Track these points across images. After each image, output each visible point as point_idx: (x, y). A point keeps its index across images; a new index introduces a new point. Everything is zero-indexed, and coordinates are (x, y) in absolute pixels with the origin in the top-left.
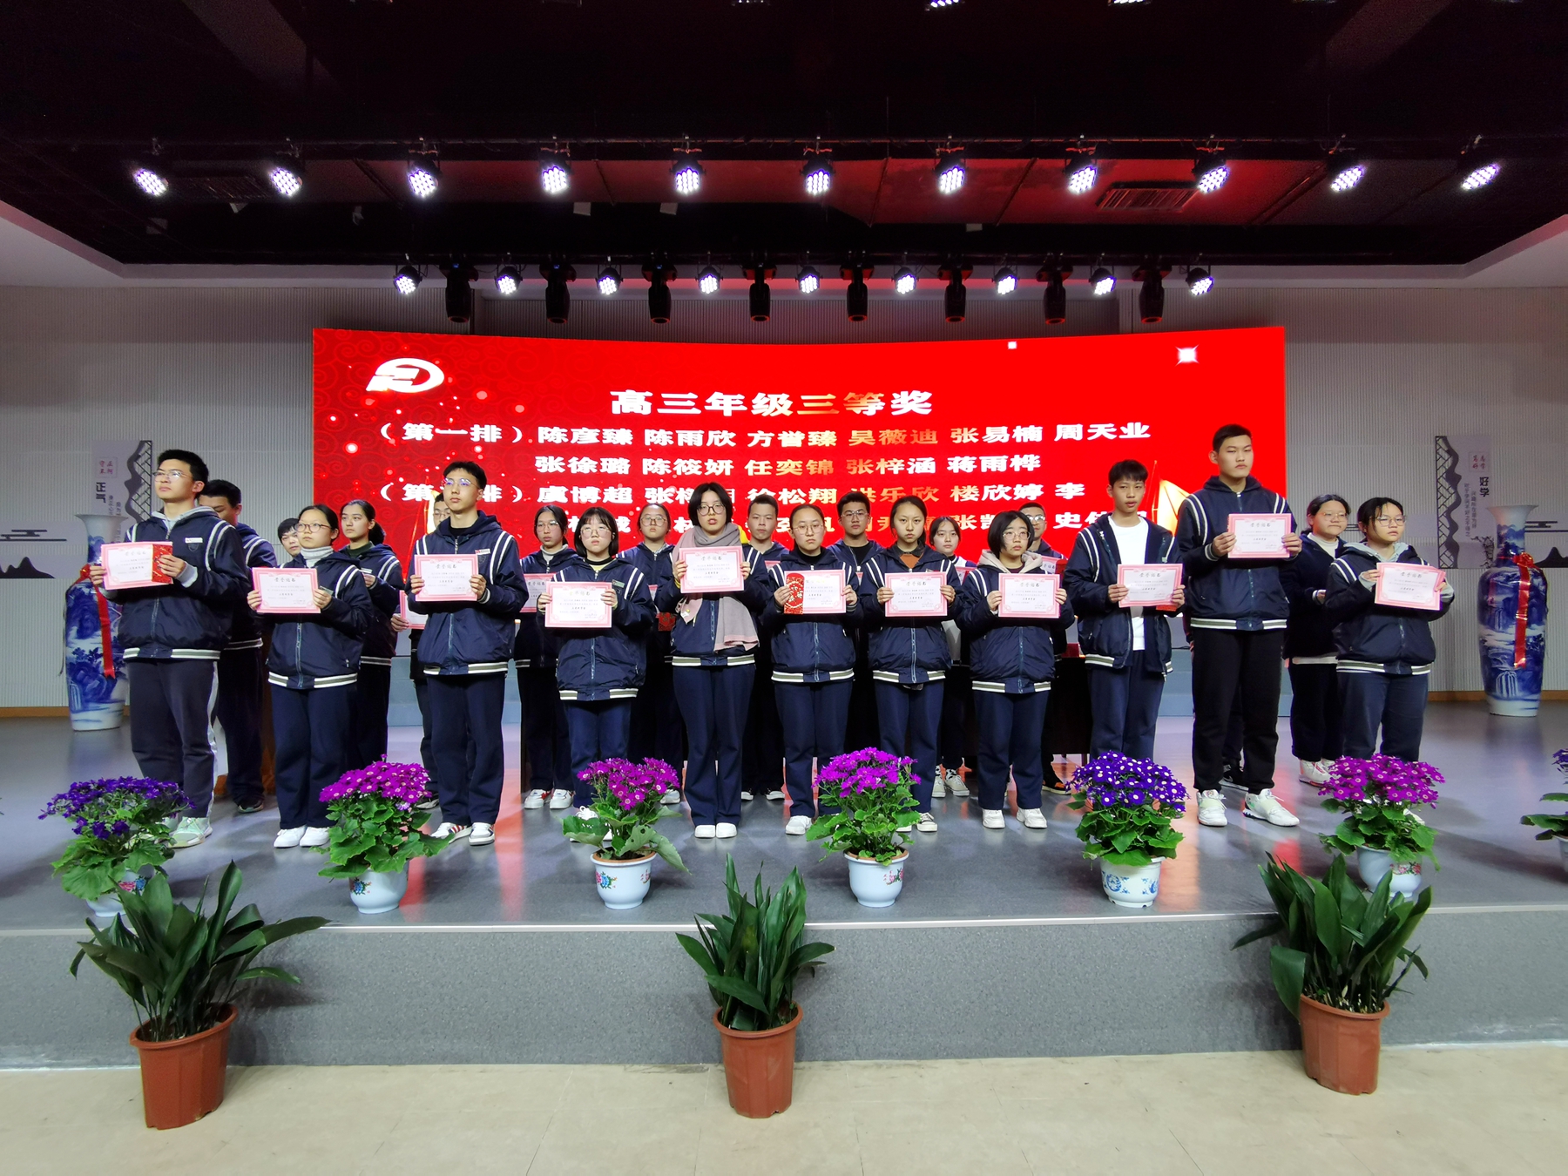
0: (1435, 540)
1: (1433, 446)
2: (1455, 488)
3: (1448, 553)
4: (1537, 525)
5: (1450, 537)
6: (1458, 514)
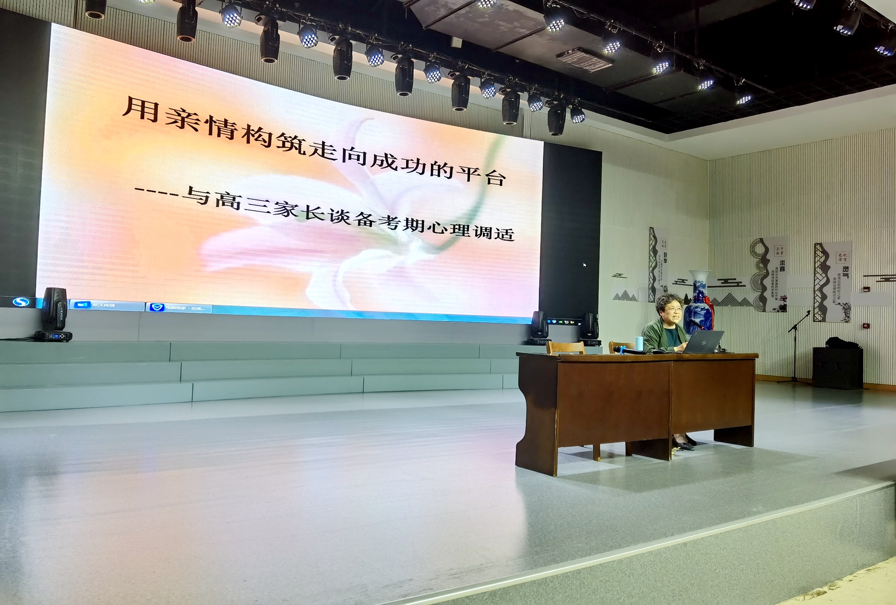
0: (647, 286)
1: (648, 232)
2: (656, 258)
3: (652, 294)
4: (681, 281)
5: (653, 285)
6: (656, 272)
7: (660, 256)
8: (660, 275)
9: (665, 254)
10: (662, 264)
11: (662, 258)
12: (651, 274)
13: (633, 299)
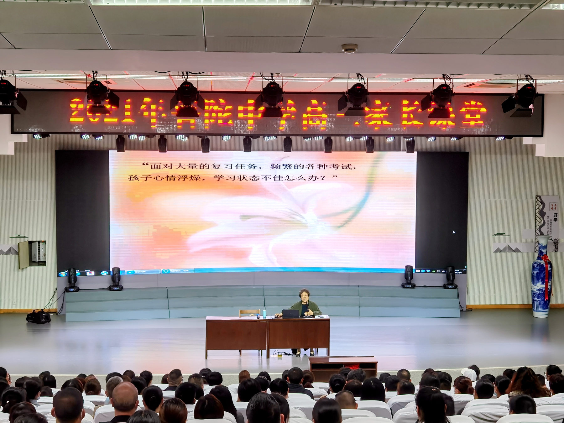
0: (534, 241)
1: (535, 199)
2: (543, 218)
6: (544, 230)
7: (548, 217)
8: (549, 231)
9: (555, 215)
10: (551, 222)
11: (552, 217)
12: (538, 232)
13: (517, 250)
